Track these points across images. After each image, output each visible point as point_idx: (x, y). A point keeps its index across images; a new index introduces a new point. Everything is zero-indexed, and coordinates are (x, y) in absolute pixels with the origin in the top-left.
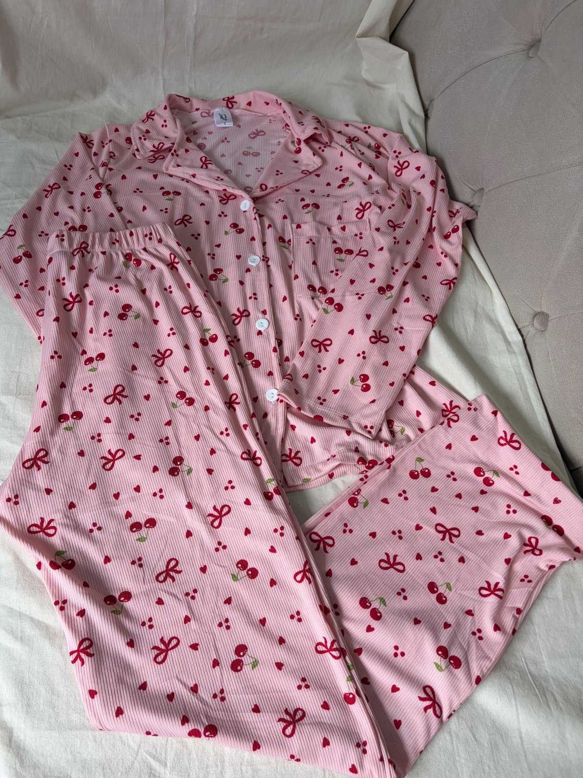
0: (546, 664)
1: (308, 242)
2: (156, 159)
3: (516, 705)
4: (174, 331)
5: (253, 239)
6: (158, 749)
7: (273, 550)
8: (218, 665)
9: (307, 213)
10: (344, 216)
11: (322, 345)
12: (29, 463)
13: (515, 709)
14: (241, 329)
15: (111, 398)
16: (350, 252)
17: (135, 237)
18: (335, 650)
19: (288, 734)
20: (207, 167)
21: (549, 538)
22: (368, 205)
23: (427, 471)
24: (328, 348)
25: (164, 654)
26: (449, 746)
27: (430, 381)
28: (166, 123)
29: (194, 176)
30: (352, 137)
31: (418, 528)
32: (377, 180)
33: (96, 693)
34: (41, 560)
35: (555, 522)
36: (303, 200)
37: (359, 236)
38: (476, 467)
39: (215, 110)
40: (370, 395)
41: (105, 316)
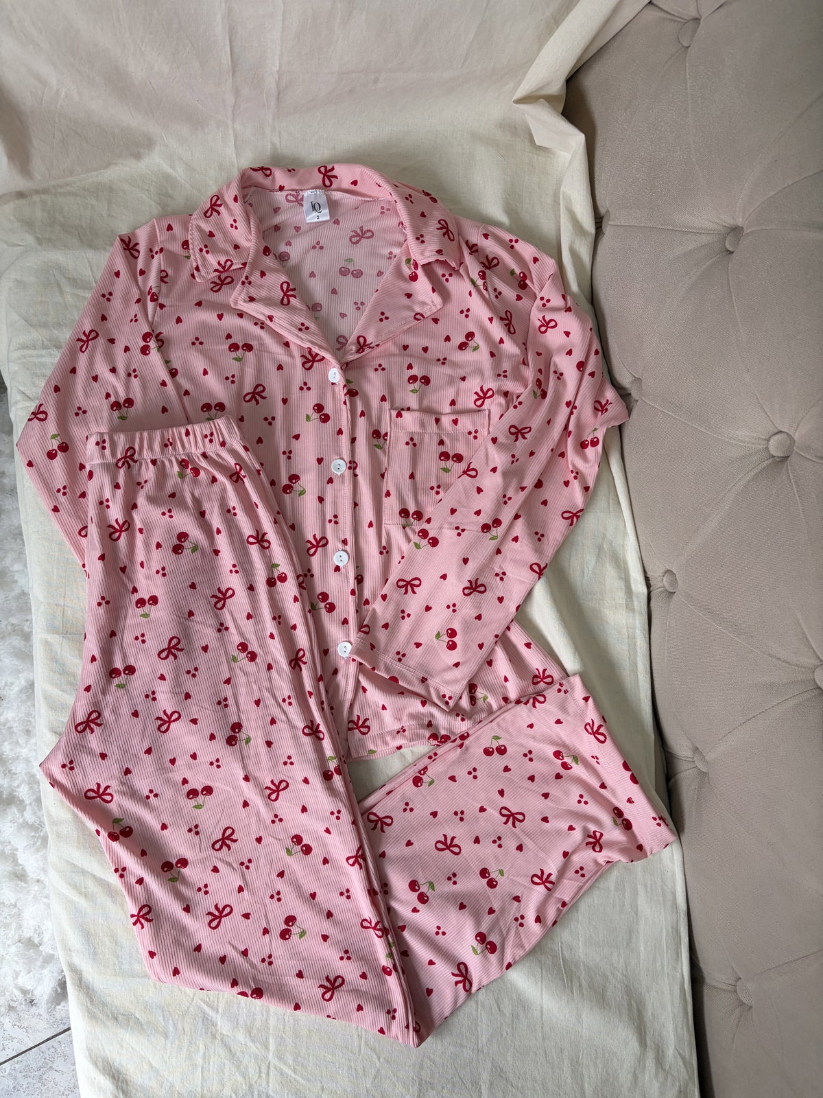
0: (581, 951)
1: (407, 444)
2: (222, 283)
3: (542, 986)
4: (237, 569)
5: (340, 432)
6: (211, 998)
7: (328, 831)
8: (268, 933)
9: (412, 391)
10: (460, 402)
11: (409, 585)
12: (81, 726)
13: (540, 990)
14: (315, 561)
15: (166, 652)
16: (459, 458)
17: (191, 437)
18: (378, 930)
19: (327, 998)
20: (289, 303)
21: (613, 834)
22: (490, 393)
23: (503, 748)
24: (416, 589)
25: (218, 920)
26: (474, 1013)
27: (525, 642)
28: (236, 224)
29: (271, 318)
30: (491, 257)
31: (482, 809)
32: (510, 348)
33: (155, 954)
34: (100, 829)
35: (626, 816)
36: (410, 367)
37: (474, 434)
38: (556, 749)
39: (306, 194)
40: (455, 656)
41: (157, 548)
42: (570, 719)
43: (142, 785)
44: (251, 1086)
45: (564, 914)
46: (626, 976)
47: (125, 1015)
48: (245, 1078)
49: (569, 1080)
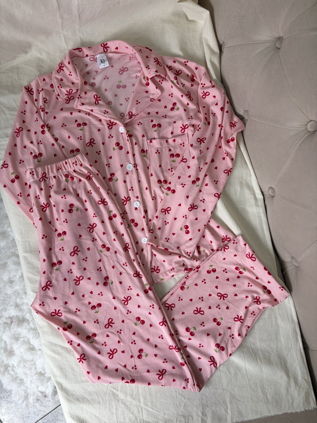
0: (258, 344)
1: (156, 153)
2: (70, 99)
3: (245, 361)
4: (96, 215)
5: (128, 153)
7: (150, 313)
8: (133, 357)
9: (155, 131)
10: (175, 132)
11: (166, 211)
12: (44, 288)
14: (127, 207)
15: (73, 253)
16: (178, 155)
17: (68, 164)
18: (176, 349)
19: (160, 379)
20: (98, 104)
21: (264, 296)
22: (187, 126)
23: (214, 269)
24: (169, 212)
25: (112, 355)
26: (219, 375)
27: (217, 226)
28: (71, 74)
29: (92, 111)
30: (178, 70)
31: (210, 295)
32: (192, 106)
33: (90, 372)
34: (59, 327)
35: (268, 289)
36: (152, 121)
37: (183, 145)
38: (236, 267)
39: (98, 56)
40: (189, 236)
41: (62, 212)
42: (240, 253)
43: (73, 307)
44: (136, 417)
45: (250, 331)
46: (277, 352)
47: (82, 398)
48: (133, 415)
49: (261, 395)
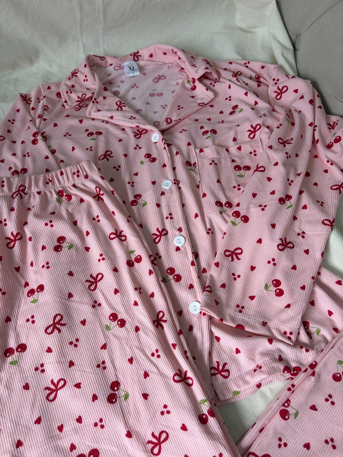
1: (211, 164)
2: (81, 107)
4: (103, 256)
5: (164, 166)
9: (207, 138)
10: (239, 138)
11: (234, 254)
14: (161, 247)
16: (248, 168)
17: (65, 176)
20: (122, 109)
22: (258, 127)
24: (239, 256)
27: (336, 281)
28: (87, 78)
29: (112, 118)
30: (236, 72)
32: (262, 105)
36: (202, 127)
37: (254, 153)
40: (284, 300)
41: (42, 250)
